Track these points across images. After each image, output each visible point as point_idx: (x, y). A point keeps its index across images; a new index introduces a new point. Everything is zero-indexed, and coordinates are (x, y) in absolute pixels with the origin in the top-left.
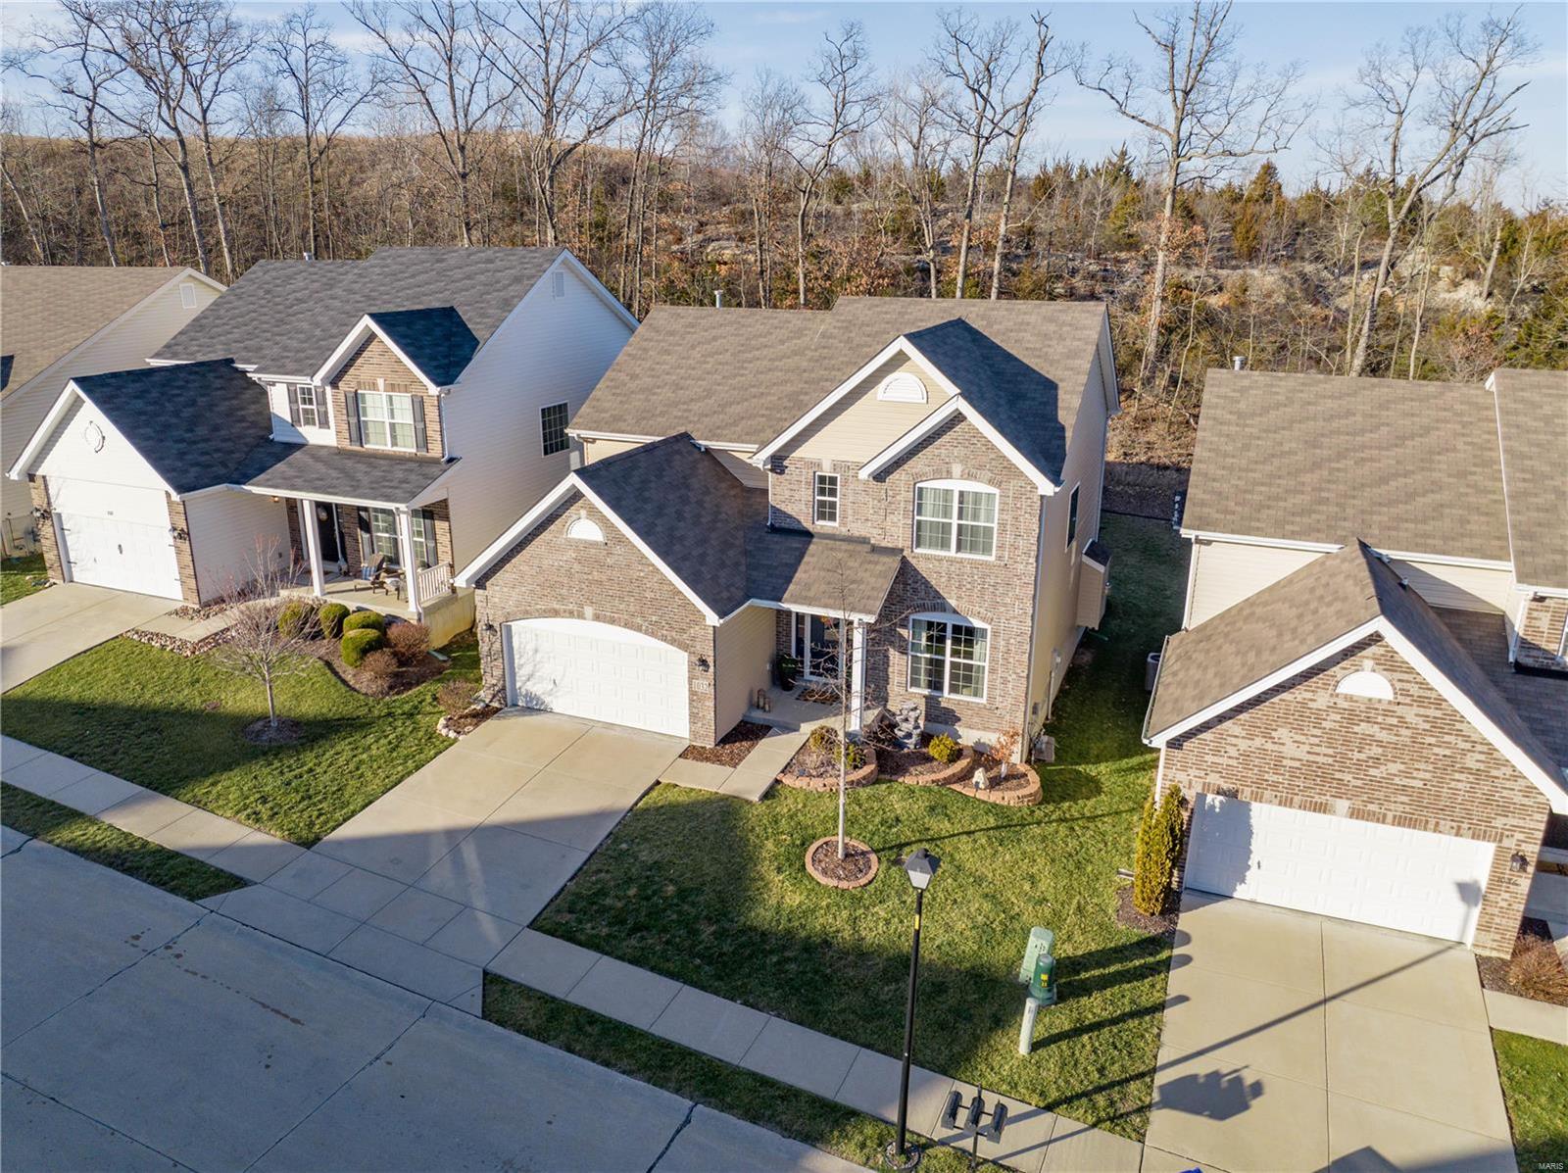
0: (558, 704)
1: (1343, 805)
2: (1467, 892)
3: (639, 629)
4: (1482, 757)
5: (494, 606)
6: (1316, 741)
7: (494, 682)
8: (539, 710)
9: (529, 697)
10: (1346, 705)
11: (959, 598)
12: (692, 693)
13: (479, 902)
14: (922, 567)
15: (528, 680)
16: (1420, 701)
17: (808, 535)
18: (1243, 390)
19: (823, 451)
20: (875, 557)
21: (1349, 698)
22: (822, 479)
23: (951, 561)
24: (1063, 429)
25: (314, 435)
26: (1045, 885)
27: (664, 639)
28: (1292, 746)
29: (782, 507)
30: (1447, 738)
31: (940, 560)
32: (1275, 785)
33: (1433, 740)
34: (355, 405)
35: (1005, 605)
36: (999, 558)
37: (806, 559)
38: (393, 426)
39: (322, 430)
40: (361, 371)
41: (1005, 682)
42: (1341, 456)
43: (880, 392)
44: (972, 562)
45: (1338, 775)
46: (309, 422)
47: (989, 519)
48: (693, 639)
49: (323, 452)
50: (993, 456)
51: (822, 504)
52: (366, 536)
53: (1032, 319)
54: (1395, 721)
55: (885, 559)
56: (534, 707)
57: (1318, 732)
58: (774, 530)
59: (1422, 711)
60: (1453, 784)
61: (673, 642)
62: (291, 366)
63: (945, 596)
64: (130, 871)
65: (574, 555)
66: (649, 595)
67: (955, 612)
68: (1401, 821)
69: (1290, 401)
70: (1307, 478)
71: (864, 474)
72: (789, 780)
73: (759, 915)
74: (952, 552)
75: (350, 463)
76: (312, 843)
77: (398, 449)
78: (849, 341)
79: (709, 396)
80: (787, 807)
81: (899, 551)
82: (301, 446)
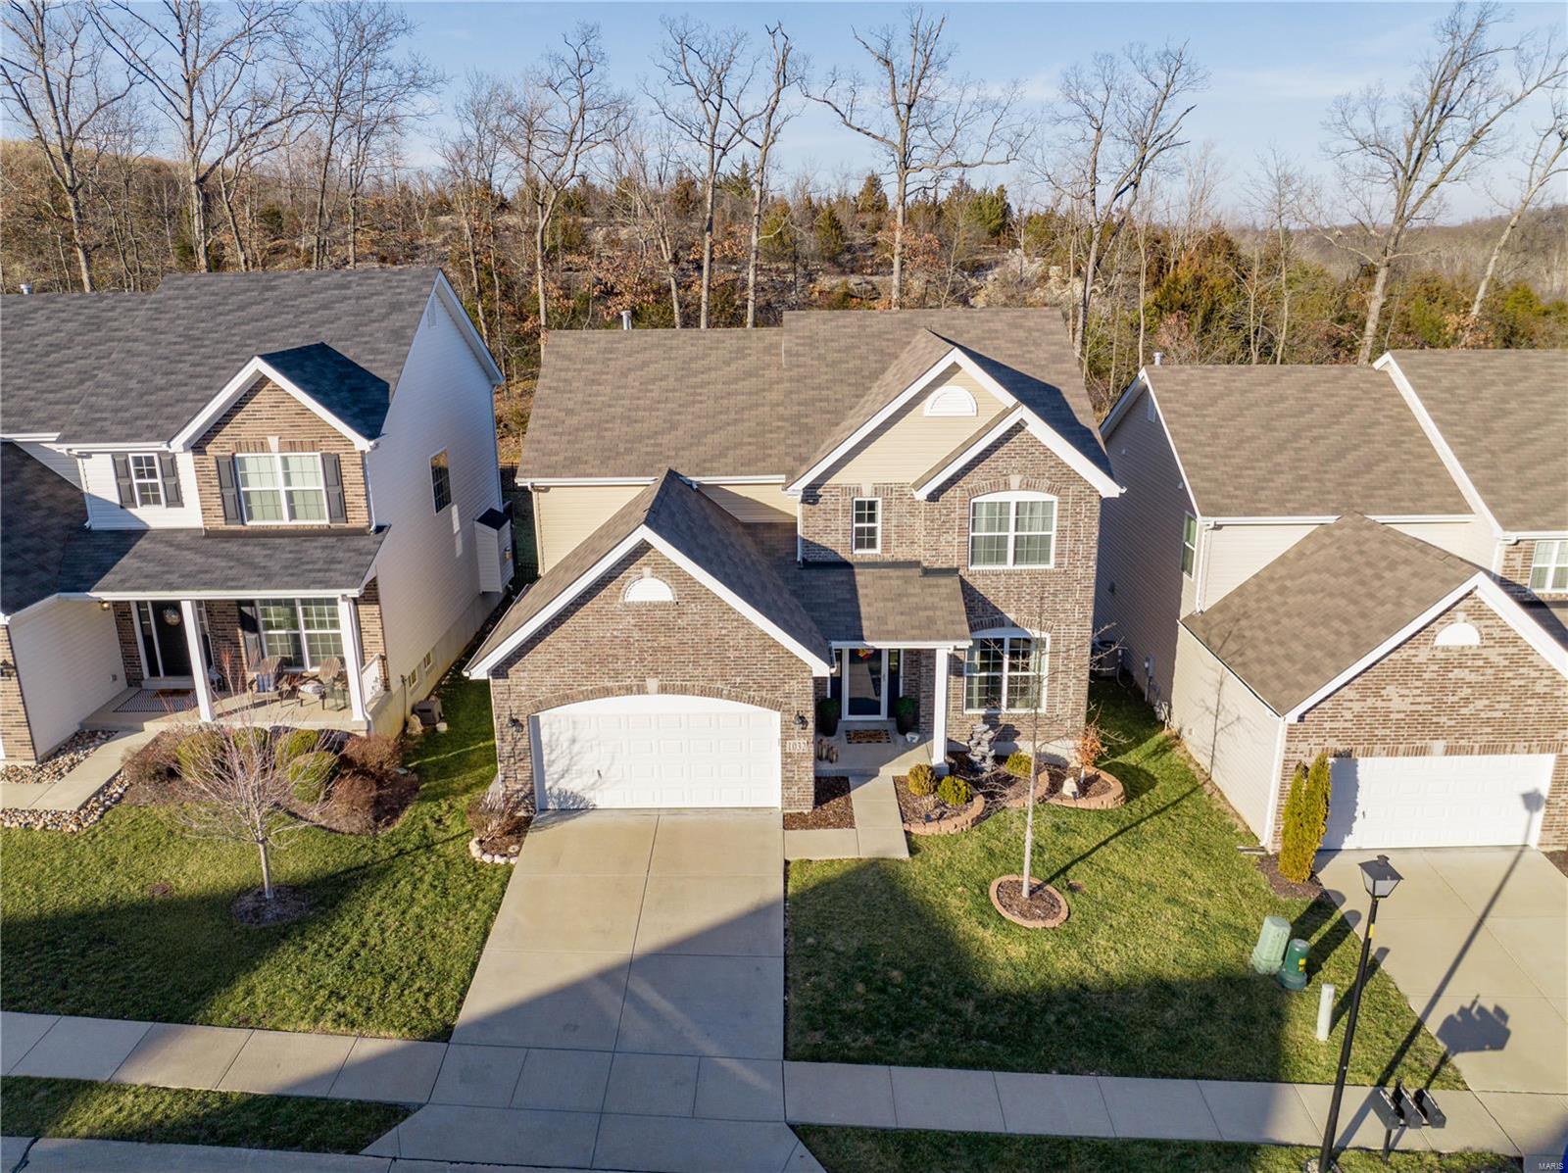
0: (601, 799)
1: (1439, 745)
2: (1531, 801)
3: (719, 694)
4: (1548, 682)
5: (520, 696)
6: (1418, 692)
7: (519, 787)
8: (578, 810)
9: (563, 796)
10: (1442, 655)
11: (1018, 610)
12: (786, 755)
13: (710, 1048)
14: (979, 585)
15: (563, 776)
16: (1501, 642)
17: (846, 566)
18: (1185, 383)
19: (862, 477)
20: (932, 580)
21: (1446, 649)
22: (860, 505)
23: (1009, 574)
24: (1089, 432)
25: (154, 517)
26: (1198, 875)
27: (751, 701)
28: (1398, 700)
29: (817, 540)
30: (1522, 670)
31: (997, 575)
32: (1383, 739)
33: (1510, 674)
34: (230, 473)
35: (1065, 611)
36: (1059, 565)
37: (861, 591)
38: (290, 495)
39: (170, 509)
40: (243, 427)
41: (1066, 687)
42: (1296, 435)
43: (927, 407)
44: (1030, 573)
45: (1435, 720)
46: (149, 497)
47: (1046, 526)
48: (788, 695)
49: (181, 537)
50: (1053, 463)
51: (860, 531)
52: (251, 637)
53: (998, 326)
54: (1481, 663)
55: (943, 581)
56: (571, 808)
57: (1419, 684)
58: (807, 565)
59: (1503, 650)
60: (1526, 710)
61: (762, 703)
62: (118, 430)
63: (1003, 610)
64: (229, 1140)
65: (632, 622)
66: (731, 654)
67: (1014, 625)
68: (1489, 749)
69: (1230, 392)
70: (1279, 459)
71: (921, 495)
72: (917, 829)
73: (1001, 977)
74: (1009, 565)
75: (233, 547)
76: (445, 1034)
77: (300, 523)
78: (821, 357)
79: (674, 427)
80: (938, 858)
81: (954, 571)
82: (141, 533)
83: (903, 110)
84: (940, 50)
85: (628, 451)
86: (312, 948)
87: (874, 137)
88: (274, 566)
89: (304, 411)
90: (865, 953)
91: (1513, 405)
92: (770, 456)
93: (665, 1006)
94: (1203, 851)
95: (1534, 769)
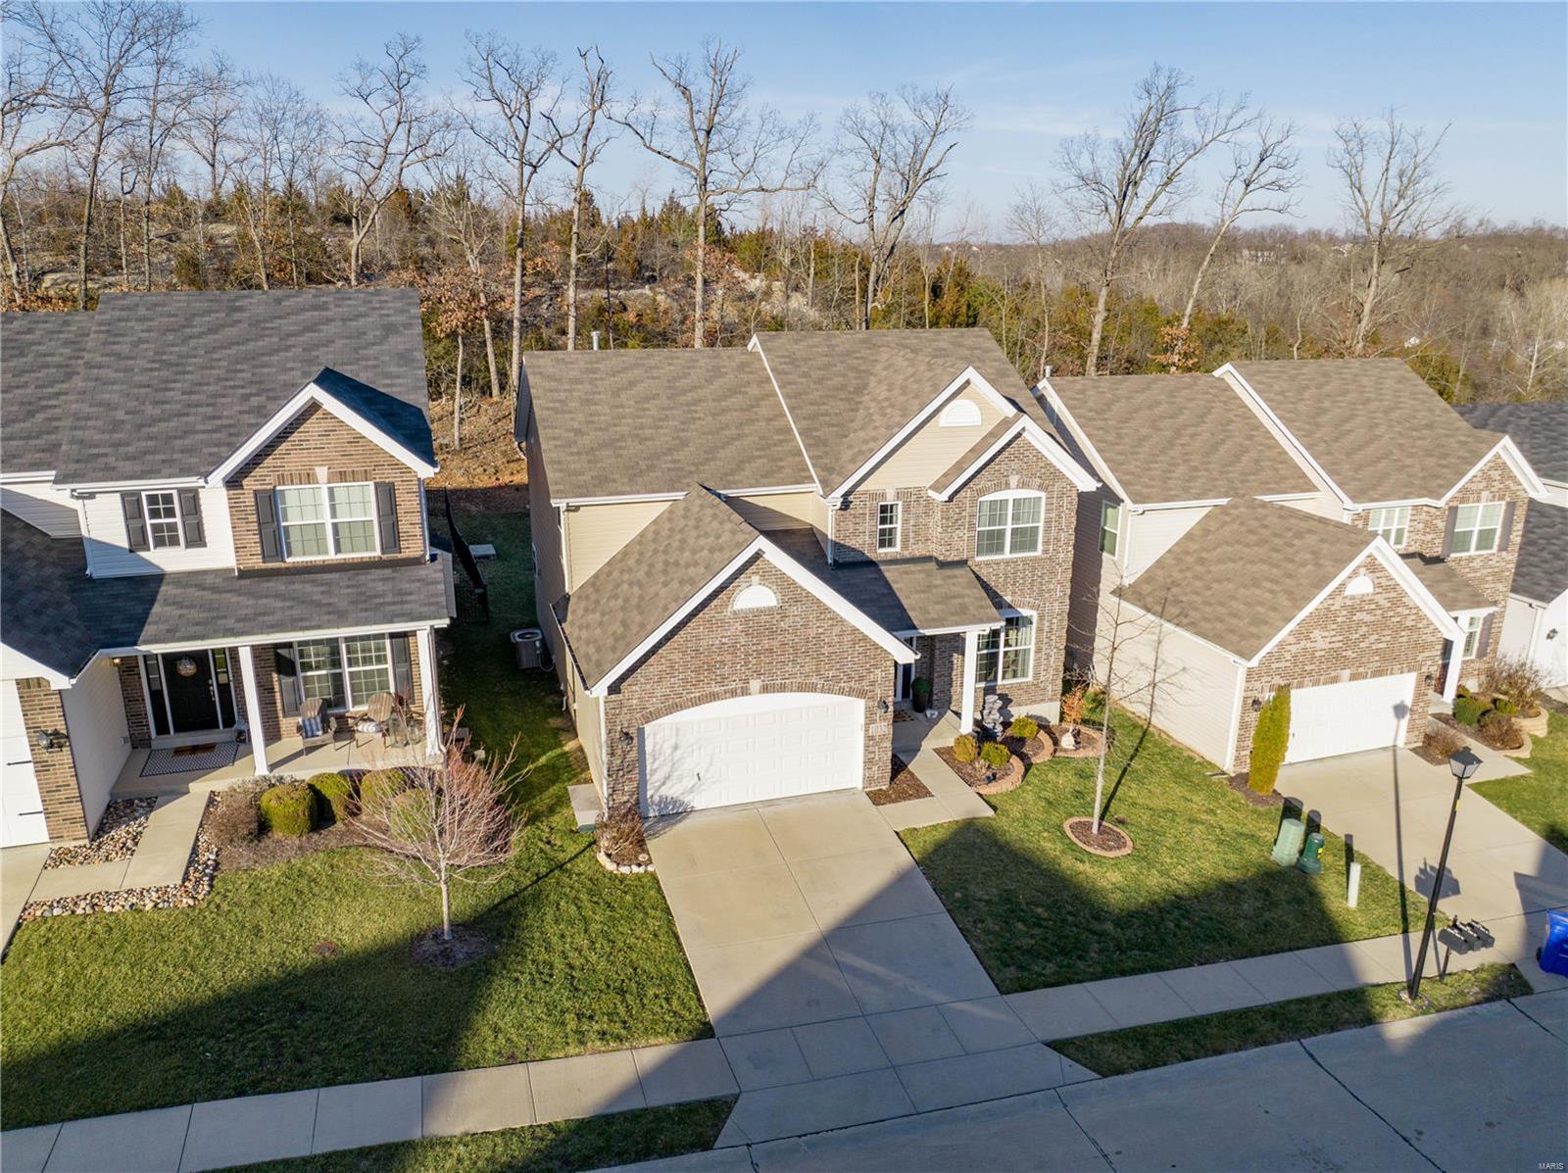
0: (698, 802)
1: (1346, 673)
2: (1400, 710)
3: (813, 688)
4: (1414, 617)
5: (631, 710)
6: (1334, 633)
7: (625, 798)
8: (678, 814)
9: (664, 802)
10: (1349, 603)
11: (1014, 593)
12: (869, 738)
13: (938, 997)
14: (984, 573)
15: (664, 784)
16: (1386, 589)
17: (873, 564)
18: (1082, 392)
19: (887, 483)
20: (948, 572)
21: (1353, 598)
22: (884, 509)
23: (1007, 563)
25: (169, 560)
26: (1195, 799)
27: (841, 692)
28: (1321, 641)
29: (849, 543)
30: (1399, 610)
31: (998, 563)
32: (1310, 673)
33: (1391, 614)
34: (269, 507)
35: (1049, 591)
36: (1045, 551)
37: (895, 586)
38: (335, 526)
39: (189, 550)
40: (289, 457)
41: (1048, 655)
42: (1178, 434)
44: (1024, 560)
45: (1344, 654)
46: (166, 538)
47: (1036, 519)
48: (872, 684)
49: (209, 580)
50: (1043, 465)
51: (883, 532)
52: (288, 680)
54: (1373, 606)
55: (958, 572)
56: (674, 814)
57: (1334, 626)
58: (839, 566)
59: (1387, 595)
60: (1400, 640)
61: (851, 693)
62: (128, 466)
63: (1001, 594)
65: (740, 628)
66: (826, 650)
67: (1010, 606)
68: (1378, 673)
70: (1173, 453)
71: (942, 497)
72: (986, 790)
73: (1116, 899)
74: (1007, 555)
76: (706, 1031)
77: (347, 556)
78: (805, 375)
79: (684, 443)
80: (1016, 811)
81: (963, 563)
82: (159, 578)
83: (702, 136)
84: (735, 79)
85: (651, 468)
86: (525, 979)
87: (674, 160)
89: (358, 439)
90: (1008, 898)
91: (1326, 404)
92: (783, 467)
93: (880, 970)
94: (1180, 781)
95: (1403, 686)
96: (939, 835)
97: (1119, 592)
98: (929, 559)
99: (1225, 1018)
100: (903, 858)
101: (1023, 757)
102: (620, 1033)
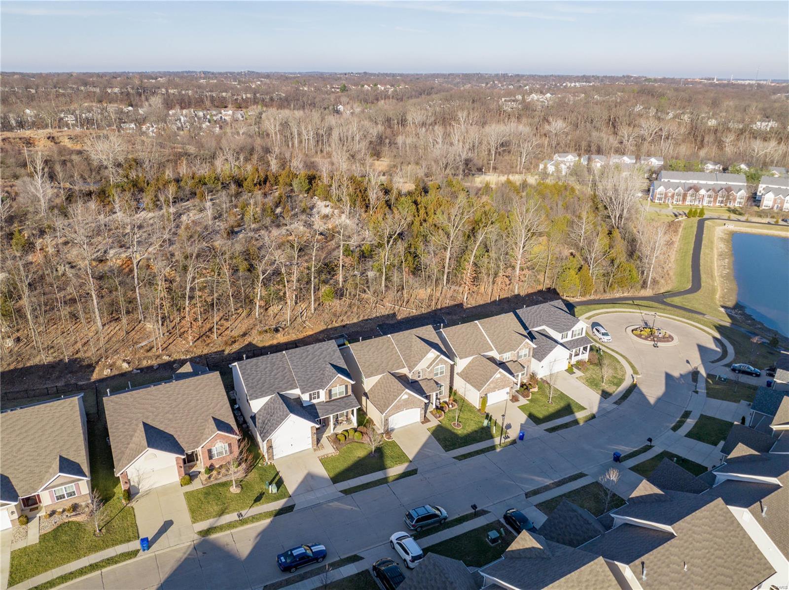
0: (396, 427)
1: (497, 390)
2: (507, 393)
3: (413, 408)
5: (388, 416)
7: (386, 429)
9: (391, 428)
10: (495, 378)
11: (440, 382)
12: (420, 413)
13: (438, 453)
14: (435, 379)
15: (391, 425)
16: (503, 375)
17: (418, 381)
19: (419, 368)
20: (430, 381)
22: (419, 372)
25: (314, 401)
26: (472, 415)
27: (417, 408)
29: (413, 378)
32: (490, 391)
33: (504, 379)
34: (330, 392)
35: (446, 380)
37: (422, 386)
38: (339, 393)
39: (318, 399)
40: (333, 385)
41: (446, 389)
42: (468, 340)
43: (428, 356)
44: (442, 376)
45: (496, 387)
46: (314, 398)
47: (444, 370)
48: (421, 406)
51: (418, 376)
56: (393, 430)
57: (494, 383)
58: (412, 383)
60: (506, 383)
62: (309, 389)
63: (438, 382)
66: (414, 402)
67: (440, 384)
68: (503, 388)
70: (467, 345)
71: (427, 369)
72: (439, 419)
73: (461, 435)
74: (439, 376)
75: (331, 403)
76: (411, 461)
77: (341, 396)
78: (401, 344)
79: (383, 362)
80: (444, 422)
81: (432, 379)
82: (314, 405)
85: (379, 369)
88: (344, 405)
89: (343, 379)
90: (445, 438)
92: (400, 365)
93: (429, 450)
94: (470, 411)
95: (508, 389)
96: (434, 429)
97: (457, 374)
98: (426, 379)
99: (475, 452)
100: (429, 433)
101: (443, 411)
102: (401, 463)
